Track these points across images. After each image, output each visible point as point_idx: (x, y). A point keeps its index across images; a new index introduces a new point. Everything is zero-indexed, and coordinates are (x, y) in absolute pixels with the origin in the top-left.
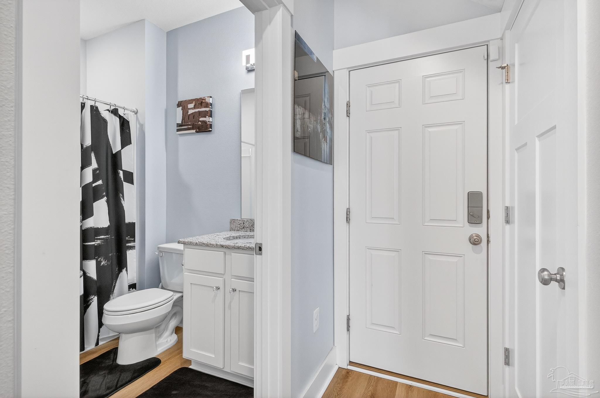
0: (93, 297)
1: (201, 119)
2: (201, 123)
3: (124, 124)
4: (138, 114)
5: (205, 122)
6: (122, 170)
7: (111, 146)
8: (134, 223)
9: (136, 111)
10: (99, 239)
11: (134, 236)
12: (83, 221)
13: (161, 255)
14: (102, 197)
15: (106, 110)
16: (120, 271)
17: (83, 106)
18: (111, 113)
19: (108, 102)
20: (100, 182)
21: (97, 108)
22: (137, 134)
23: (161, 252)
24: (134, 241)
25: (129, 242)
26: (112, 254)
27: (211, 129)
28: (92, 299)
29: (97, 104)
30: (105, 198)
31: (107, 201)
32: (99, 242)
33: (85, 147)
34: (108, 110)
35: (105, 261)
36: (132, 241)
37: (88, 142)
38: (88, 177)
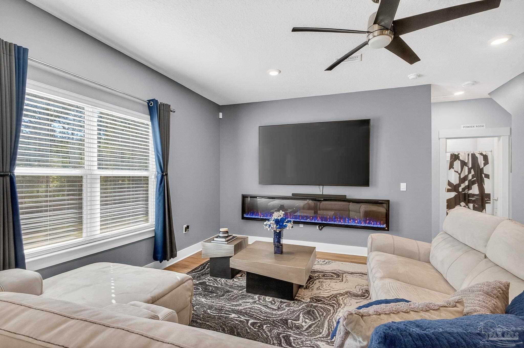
3: (486, 158)
6: (483, 174)
7: (480, 166)
8: (490, 194)
10: (474, 198)
11: (490, 199)
12: (469, 191)
14: (476, 184)
17: (468, 155)
19: (479, 151)
20: (475, 179)
21: (474, 154)
22: (491, 160)
24: (490, 200)
25: (488, 200)
26: (480, 203)
30: (477, 184)
34: (479, 154)
35: (477, 205)
37: (470, 166)
38: (470, 177)
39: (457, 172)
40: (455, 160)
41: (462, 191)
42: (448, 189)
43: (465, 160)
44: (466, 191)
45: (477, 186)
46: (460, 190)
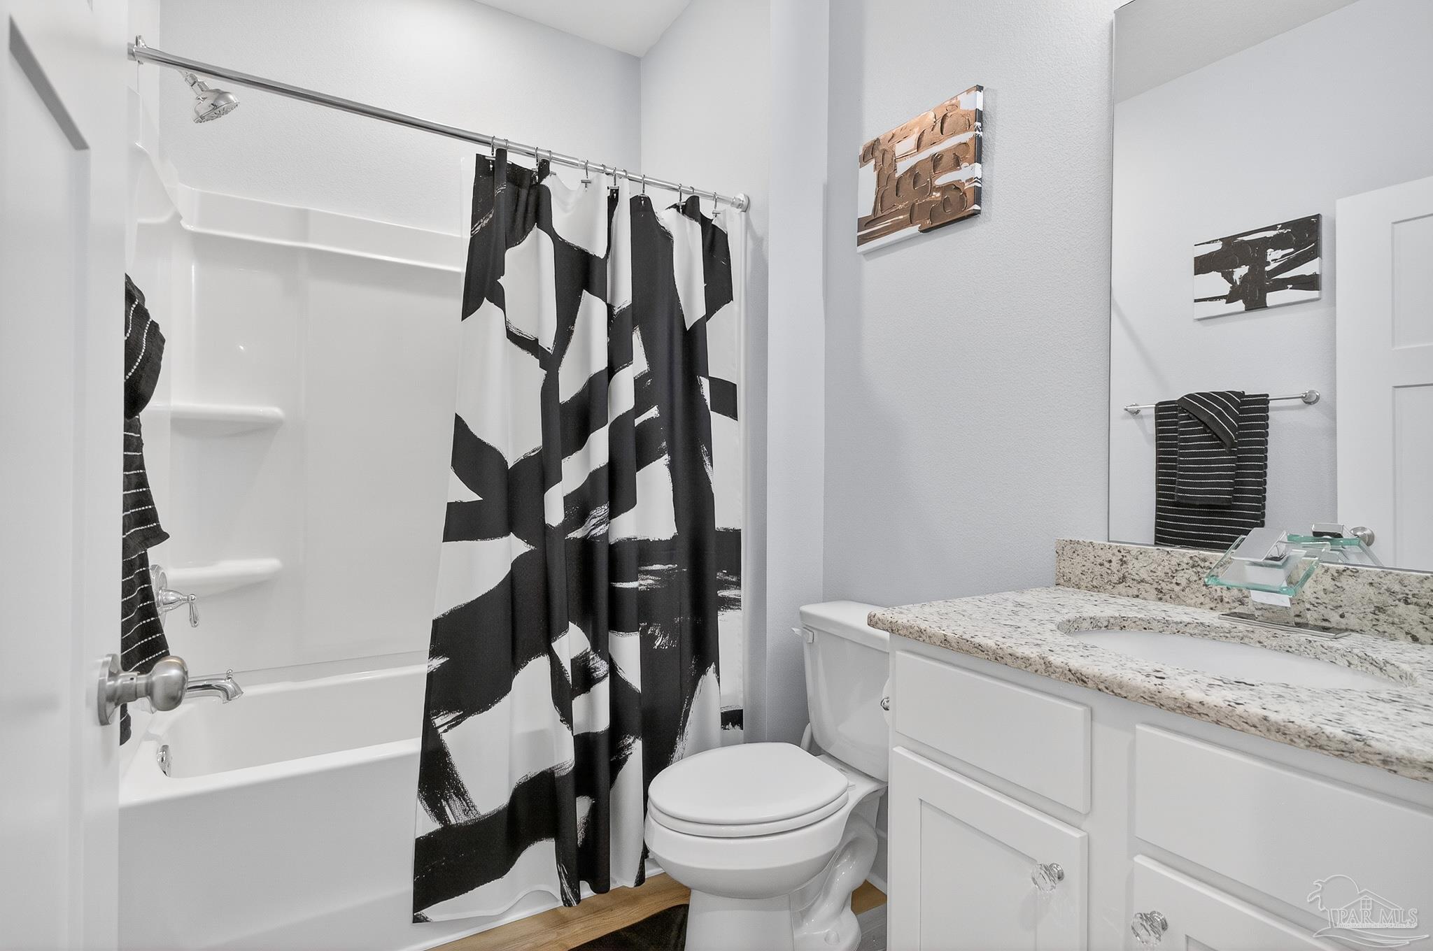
0: (631, 741)
1: (941, 181)
2: (938, 195)
3: (715, 242)
4: (751, 212)
5: (955, 187)
6: (706, 376)
7: (682, 310)
8: (738, 530)
9: (745, 203)
10: (648, 574)
11: (737, 572)
12: (613, 520)
13: (811, 641)
14: (658, 455)
15: (669, 208)
16: (701, 670)
17: (613, 201)
18: (684, 213)
19: (676, 182)
20: (653, 412)
21: (647, 200)
22: (749, 271)
23: (807, 628)
24: (738, 585)
25: (725, 585)
26: (683, 619)
27: (976, 207)
28: (630, 745)
29: (650, 192)
30: (665, 459)
31: (672, 467)
32: (650, 581)
33: (616, 311)
34: (675, 206)
35: (665, 637)
36: (733, 583)
37: (624, 298)
38: (623, 396)
39: (529, 345)
40: (514, 238)
41: (568, 525)
42: (455, 510)
43: (591, 237)
44: (595, 526)
45: (667, 469)
46: (555, 514)
